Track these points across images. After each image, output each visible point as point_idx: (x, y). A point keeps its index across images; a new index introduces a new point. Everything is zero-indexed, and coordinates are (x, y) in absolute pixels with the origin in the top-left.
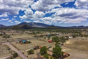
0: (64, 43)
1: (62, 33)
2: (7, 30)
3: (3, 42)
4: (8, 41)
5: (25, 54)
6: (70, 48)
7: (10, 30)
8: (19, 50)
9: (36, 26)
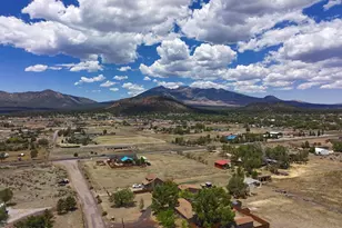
0: (278, 173)
1: (298, 131)
2: (97, 115)
3: (59, 157)
4: (76, 155)
5: (102, 204)
6: (290, 197)
7: (104, 118)
8: (92, 188)
9: (203, 103)
